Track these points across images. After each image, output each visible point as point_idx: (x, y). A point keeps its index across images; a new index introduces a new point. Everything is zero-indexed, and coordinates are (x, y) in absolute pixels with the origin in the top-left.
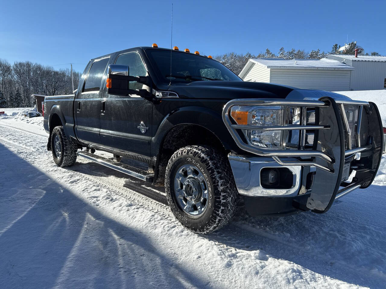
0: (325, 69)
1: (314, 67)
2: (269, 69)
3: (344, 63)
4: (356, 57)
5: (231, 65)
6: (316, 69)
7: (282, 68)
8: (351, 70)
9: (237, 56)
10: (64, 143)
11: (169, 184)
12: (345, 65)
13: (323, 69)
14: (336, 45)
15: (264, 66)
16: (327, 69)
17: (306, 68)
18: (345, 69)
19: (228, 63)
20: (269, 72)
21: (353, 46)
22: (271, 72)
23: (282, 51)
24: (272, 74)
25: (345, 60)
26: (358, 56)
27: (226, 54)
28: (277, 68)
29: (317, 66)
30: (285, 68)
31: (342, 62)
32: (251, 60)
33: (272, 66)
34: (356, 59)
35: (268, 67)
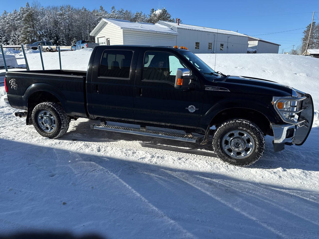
0: (161, 33)
1: (154, 31)
2: (122, 30)
3: (172, 29)
4: (178, 25)
5: (69, 17)
6: (156, 32)
7: (132, 30)
8: (177, 35)
9: (73, 8)
10: (61, 118)
11: (219, 142)
12: (173, 30)
13: (160, 33)
14: (153, 9)
15: (117, 26)
16: (162, 33)
17: (149, 32)
18: (173, 34)
19: (66, 15)
20: (122, 32)
21: (164, 12)
22: (123, 32)
23: (113, 9)
24: (125, 34)
25: (172, 27)
26: (179, 24)
27: (63, 5)
28: (128, 29)
29: (156, 30)
30: (134, 30)
31: (170, 28)
32: (104, 20)
33: (124, 28)
34: (179, 27)
35: (122, 28)
